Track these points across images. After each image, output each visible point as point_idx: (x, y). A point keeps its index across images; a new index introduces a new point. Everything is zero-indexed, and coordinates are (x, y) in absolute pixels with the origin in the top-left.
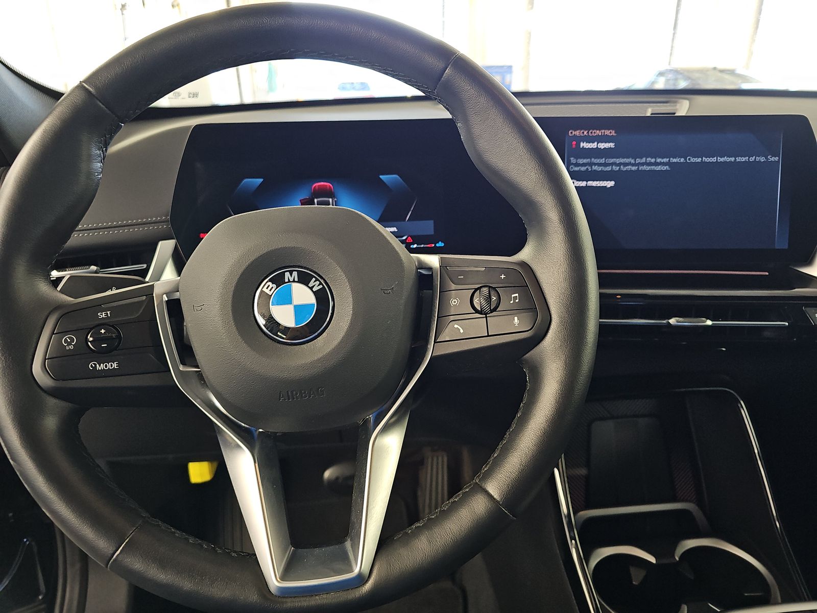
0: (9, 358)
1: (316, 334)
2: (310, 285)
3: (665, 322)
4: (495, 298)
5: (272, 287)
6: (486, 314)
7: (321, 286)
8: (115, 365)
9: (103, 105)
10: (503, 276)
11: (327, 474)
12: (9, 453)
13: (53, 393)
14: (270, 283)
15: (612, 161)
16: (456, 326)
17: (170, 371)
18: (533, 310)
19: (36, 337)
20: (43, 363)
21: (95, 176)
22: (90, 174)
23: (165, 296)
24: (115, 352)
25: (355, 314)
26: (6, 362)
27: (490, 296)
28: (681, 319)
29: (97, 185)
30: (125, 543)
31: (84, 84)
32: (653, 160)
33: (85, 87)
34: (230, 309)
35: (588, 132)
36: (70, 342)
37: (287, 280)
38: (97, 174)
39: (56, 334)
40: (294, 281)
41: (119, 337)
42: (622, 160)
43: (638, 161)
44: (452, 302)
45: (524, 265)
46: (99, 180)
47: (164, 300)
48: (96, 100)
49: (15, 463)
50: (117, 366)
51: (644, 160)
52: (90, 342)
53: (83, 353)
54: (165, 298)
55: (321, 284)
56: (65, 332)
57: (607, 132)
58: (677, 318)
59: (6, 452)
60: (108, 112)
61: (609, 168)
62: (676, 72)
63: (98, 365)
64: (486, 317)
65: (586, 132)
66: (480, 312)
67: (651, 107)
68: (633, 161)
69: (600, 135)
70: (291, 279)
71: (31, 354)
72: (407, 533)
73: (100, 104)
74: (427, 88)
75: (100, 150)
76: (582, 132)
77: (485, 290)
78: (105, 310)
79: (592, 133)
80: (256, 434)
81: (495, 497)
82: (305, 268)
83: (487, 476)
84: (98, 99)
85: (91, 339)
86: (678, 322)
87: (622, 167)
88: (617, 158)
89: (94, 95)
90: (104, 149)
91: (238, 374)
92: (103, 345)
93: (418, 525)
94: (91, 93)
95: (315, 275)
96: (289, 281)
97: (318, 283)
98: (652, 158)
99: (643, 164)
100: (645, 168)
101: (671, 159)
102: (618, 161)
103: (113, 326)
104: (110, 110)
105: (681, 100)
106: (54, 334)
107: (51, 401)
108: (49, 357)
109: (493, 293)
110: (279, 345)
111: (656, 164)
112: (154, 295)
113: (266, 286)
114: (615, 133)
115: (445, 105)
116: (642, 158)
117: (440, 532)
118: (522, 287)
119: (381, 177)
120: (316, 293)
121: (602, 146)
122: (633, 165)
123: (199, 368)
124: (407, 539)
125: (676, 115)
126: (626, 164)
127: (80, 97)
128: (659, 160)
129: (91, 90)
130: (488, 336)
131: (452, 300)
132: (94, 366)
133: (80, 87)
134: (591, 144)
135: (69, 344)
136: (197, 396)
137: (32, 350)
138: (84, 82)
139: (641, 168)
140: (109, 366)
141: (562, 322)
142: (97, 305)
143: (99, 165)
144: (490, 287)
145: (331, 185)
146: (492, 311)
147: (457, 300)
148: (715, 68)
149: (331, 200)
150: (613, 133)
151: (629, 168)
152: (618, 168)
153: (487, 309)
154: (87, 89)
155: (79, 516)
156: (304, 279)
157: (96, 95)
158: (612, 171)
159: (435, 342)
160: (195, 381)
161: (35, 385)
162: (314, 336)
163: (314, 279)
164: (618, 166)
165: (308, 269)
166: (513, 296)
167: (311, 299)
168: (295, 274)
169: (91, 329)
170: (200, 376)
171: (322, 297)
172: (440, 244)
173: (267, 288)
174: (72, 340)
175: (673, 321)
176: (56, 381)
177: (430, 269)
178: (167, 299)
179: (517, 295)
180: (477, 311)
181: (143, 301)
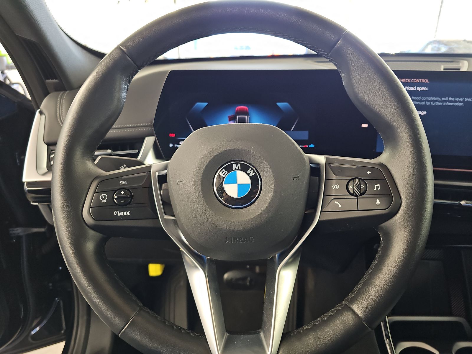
0: (70, 206)
1: (250, 203)
2: (248, 172)
3: (457, 203)
4: (364, 186)
5: (225, 173)
6: (357, 196)
7: (254, 174)
8: (128, 213)
9: (131, 59)
10: (369, 172)
11: (226, 276)
12: (67, 262)
13: (93, 228)
14: (224, 170)
15: (425, 98)
16: (336, 202)
17: (159, 218)
18: (389, 196)
19: (85, 194)
20: (89, 210)
21: (122, 100)
22: (119, 99)
23: (157, 173)
24: (129, 206)
25: (275, 192)
26: (68, 208)
27: (360, 185)
28: (469, 202)
29: (123, 106)
30: (130, 322)
31: (120, 46)
32: (453, 99)
33: (121, 48)
34: (200, 185)
35: (411, 81)
36: (104, 198)
37: (234, 169)
38: (123, 99)
39: (96, 193)
40: (238, 170)
41: (131, 196)
42: (433, 99)
43: (443, 99)
44: (334, 187)
45: (382, 165)
46: (124, 103)
47: (157, 175)
48: (127, 56)
49: (70, 268)
50: (129, 214)
51: (447, 99)
52: (115, 199)
53: (111, 205)
54: (157, 174)
55: (254, 172)
56: (101, 192)
57: (423, 81)
58: (466, 201)
59: (65, 261)
60: (133, 63)
61: (423, 103)
62: (439, 42)
63: (119, 213)
64: (357, 198)
65: (410, 80)
66: (353, 195)
67: (443, 64)
68: (439, 99)
69: (419, 82)
70: (237, 168)
71: (82, 203)
72: (300, 332)
73: (129, 58)
74: (324, 52)
75: (126, 86)
76: (407, 79)
77: (357, 181)
78: (124, 180)
79: (413, 80)
80: (206, 259)
81: (360, 315)
82: (245, 162)
83: (353, 300)
84: (128, 55)
85: (116, 197)
86: (466, 203)
87: (432, 102)
88: (429, 97)
89: (126, 53)
90: (128, 85)
91: (202, 224)
92: (122, 201)
93: (307, 327)
94: (124, 52)
95: (251, 167)
96: (235, 169)
97: (252, 171)
98: (452, 98)
99: (446, 101)
100: (447, 104)
101: (465, 99)
102: (429, 99)
103: (128, 190)
104: (134, 62)
105: (462, 61)
106: (95, 193)
107: (91, 233)
108: (93, 207)
109: (362, 183)
110: (228, 209)
111: (455, 102)
112: (151, 172)
113: (221, 172)
114: (429, 81)
115: (335, 63)
116: (445, 98)
117: (322, 334)
118: (382, 181)
119: (278, 104)
120: (251, 178)
121: (419, 89)
122: (439, 102)
123: (175, 217)
124: (300, 336)
125: (461, 70)
126: (434, 101)
127: (118, 54)
128: (457, 99)
129: (125, 50)
130: (358, 210)
131: (334, 186)
132: (117, 213)
133: (118, 48)
134: (412, 88)
135: (104, 199)
136: (173, 235)
137: (83, 201)
138: (120, 45)
139: (444, 104)
140: (125, 213)
141: (409, 204)
142: (119, 177)
143: (125, 94)
144: (360, 179)
145: (247, 108)
146: (361, 195)
147: (337, 185)
148: (465, 40)
149: (246, 117)
150: (427, 81)
151: (437, 103)
152: (430, 103)
153: (357, 193)
154: (122, 50)
155: (105, 303)
156: (244, 169)
157: (127, 54)
158: (425, 105)
159: (321, 212)
160: (172, 225)
161: (84, 223)
162: (249, 204)
163: (250, 169)
164: (429, 102)
165: (247, 162)
166: (376, 185)
167: (248, 181)
168: (239, 165)
169: (116, 191)
170: (175, 222)
171: (255, 180)
172: (312, 146)
173: (222, 173)
174: (105, 197)
175: (463, 203)
176: (96, 221)
177: (318, 164)
178: (158, 175)
179: (379, 185)
180: (351, 194)
181: (145, 176)
